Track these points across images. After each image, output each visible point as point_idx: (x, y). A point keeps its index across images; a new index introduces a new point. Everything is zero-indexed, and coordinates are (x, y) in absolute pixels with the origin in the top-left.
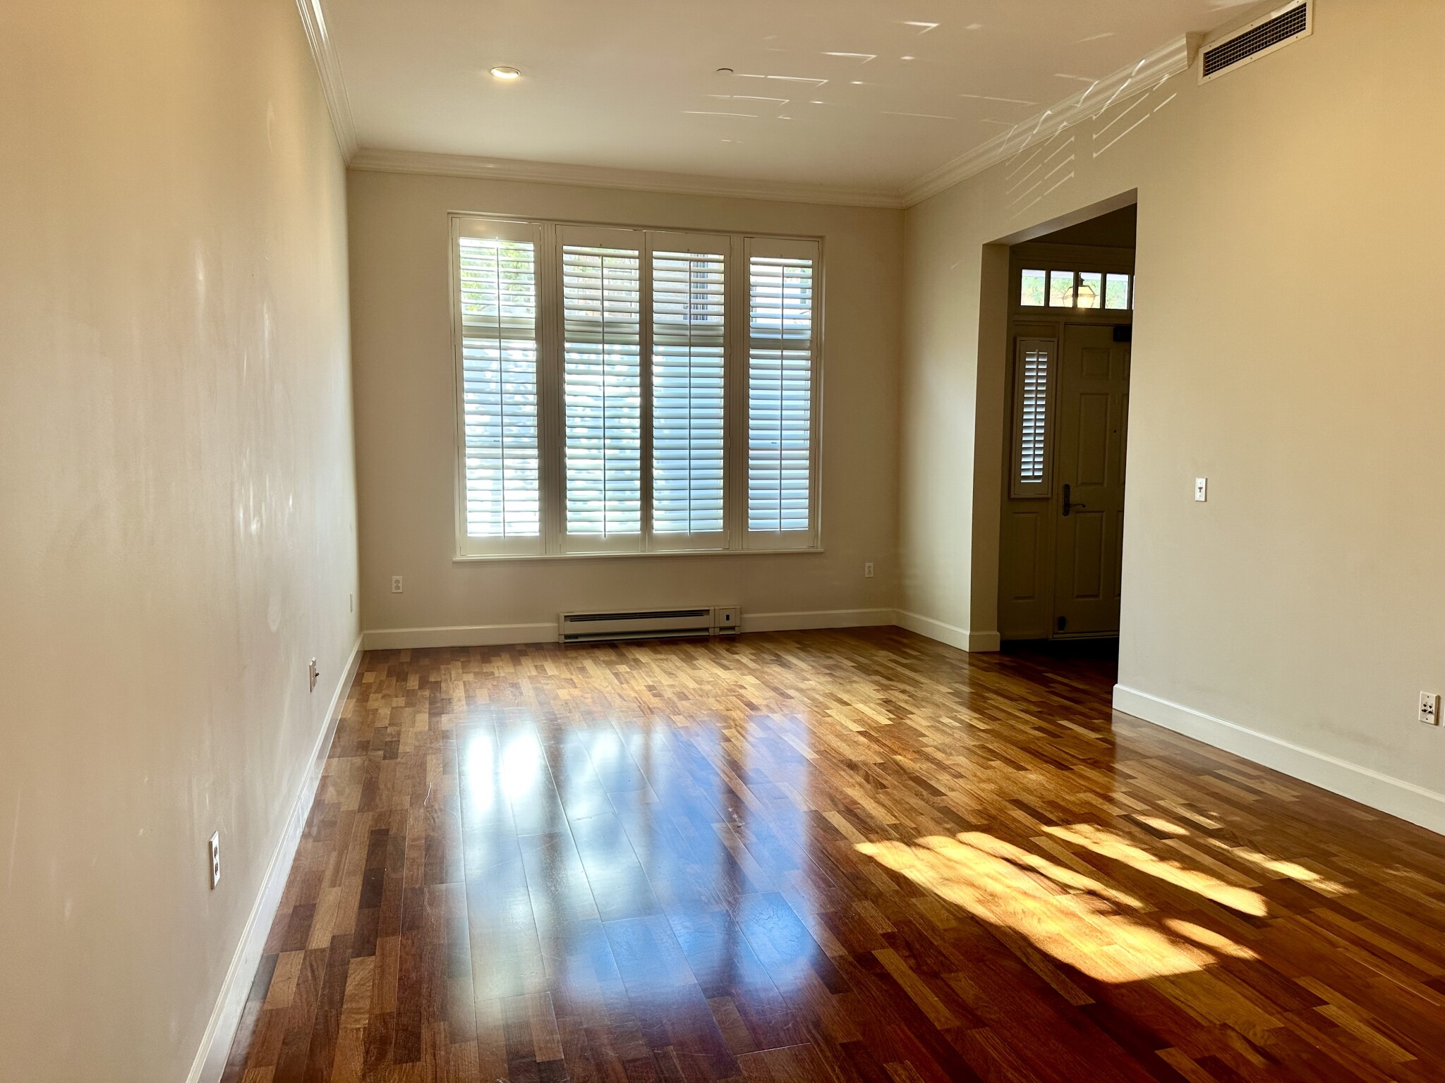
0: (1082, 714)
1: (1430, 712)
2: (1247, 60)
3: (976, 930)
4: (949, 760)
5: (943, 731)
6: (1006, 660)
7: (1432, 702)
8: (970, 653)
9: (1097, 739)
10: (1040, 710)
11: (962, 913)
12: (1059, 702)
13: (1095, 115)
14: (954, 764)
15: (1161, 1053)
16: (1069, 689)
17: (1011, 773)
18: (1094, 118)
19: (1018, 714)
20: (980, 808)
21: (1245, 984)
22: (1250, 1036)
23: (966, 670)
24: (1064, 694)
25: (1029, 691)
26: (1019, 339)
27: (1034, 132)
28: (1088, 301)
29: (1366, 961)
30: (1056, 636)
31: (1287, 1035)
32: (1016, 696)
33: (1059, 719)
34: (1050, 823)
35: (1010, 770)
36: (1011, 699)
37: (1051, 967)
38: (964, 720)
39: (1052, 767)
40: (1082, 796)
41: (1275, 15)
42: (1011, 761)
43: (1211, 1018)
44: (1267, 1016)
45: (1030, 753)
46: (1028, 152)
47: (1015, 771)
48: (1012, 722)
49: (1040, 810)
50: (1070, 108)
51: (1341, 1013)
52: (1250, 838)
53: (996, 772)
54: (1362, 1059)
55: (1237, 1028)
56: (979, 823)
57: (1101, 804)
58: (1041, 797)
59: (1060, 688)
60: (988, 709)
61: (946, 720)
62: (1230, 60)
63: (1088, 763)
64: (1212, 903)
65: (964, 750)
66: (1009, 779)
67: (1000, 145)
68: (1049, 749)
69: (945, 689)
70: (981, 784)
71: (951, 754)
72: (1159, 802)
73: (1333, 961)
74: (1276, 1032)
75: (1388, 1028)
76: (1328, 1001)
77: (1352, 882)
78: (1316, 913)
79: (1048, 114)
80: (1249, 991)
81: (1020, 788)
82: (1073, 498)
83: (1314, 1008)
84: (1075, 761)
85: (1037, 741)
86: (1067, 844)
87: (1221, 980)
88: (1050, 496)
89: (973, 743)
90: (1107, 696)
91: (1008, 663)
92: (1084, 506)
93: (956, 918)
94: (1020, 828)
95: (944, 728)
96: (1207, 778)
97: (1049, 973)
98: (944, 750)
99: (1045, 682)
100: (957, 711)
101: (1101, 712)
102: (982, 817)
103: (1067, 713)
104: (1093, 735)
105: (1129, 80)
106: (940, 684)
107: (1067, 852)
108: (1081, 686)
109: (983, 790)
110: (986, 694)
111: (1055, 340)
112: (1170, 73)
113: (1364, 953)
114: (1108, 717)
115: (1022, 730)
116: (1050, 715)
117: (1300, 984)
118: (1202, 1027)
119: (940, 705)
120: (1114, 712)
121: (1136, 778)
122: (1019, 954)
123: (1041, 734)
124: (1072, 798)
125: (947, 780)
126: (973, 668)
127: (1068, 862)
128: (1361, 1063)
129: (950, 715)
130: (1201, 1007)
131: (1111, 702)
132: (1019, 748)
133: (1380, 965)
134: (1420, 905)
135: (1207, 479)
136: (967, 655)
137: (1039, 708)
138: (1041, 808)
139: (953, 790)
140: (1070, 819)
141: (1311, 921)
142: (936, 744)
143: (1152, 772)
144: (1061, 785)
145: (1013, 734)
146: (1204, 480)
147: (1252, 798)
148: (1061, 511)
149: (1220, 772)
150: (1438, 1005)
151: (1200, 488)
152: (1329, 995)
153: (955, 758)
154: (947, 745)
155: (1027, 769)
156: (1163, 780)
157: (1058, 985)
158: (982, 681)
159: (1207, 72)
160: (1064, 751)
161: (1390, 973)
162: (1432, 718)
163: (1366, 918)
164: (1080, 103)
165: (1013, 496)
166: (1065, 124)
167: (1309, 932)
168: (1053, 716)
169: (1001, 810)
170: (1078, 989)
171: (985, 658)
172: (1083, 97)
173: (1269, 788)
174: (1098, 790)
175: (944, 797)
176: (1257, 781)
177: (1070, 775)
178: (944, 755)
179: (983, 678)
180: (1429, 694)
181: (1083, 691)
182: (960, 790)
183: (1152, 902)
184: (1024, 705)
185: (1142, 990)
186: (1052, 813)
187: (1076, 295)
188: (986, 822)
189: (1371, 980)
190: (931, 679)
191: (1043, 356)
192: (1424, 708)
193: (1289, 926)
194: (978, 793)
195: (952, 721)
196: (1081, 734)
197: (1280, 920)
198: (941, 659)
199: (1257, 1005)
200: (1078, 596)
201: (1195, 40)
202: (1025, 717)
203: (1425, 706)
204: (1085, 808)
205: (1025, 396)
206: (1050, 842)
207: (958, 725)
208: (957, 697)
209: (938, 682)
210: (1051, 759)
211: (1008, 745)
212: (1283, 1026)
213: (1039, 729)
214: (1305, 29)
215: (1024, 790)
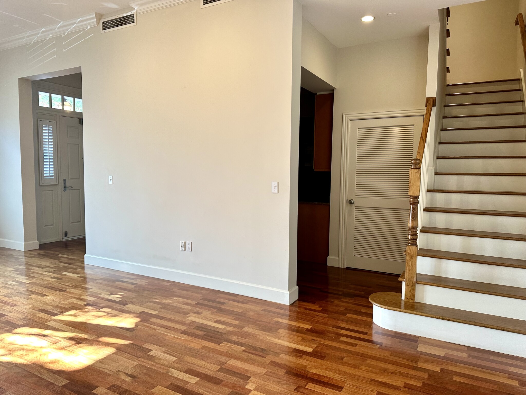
0: (72, 268)
1: (183, 247)
2: (116, 28)
3: (17, 370)
4: (10, 299)
5: (8, 287)
6: (41, 252)
7: (183, 244)
8: (25, 252)
9: (77, 277)
10: (54, 270)
11: (11, 365)
12: (63, 265)
13: (64, 35)
14: (13, 301)
15: (94, 391)
16: (68, 259)
17: (40, 298)
18: (63, 36)
19: (44, 273)
20: (23, 317)
21: (126, 354)
22: (127, 372)
23: (23, 259)
24: (66, 262)
25: (51, 263)
26: (39, 120)
27: (38, 36)
28: (68, 108)
29: (164, 332)
30: (63, 239)
31: (140, 366)
32: (45, 266)
33: (62, 272)
34: (55, 315)
35: (39, 297)
36: (42, 268)
37: (51, 374)
38: (19, 281)
39: (58, 292)
40: (70, 300)
41: (125, 15)
42: (40, 293)
43: (114, 370)
44: (133, 362)
45: (49, 288)
46: (36, 43)
47: (41, 297)
48: (42, 277)
49: (51, 311)
50: (52, 30)
51: (156, 352)
52: (131, 301)
53: (33, 300)
54: (162, 365)
55: (122, 370)
56: (23, 323)
57: (77, 302)
58: (52, 305)
59: (63, 260)
60: (31, 274)
61: (10, 283)
62: (111, 27)
63: (73, 287)
64: (117, 328)
65: (18, 293)
66: (38, 301)
67: (23, 38)
68: (57, 285)
69: (10, 269)
70: (25, 306)
71: (11, 297)
72: (100, 296)
73: (155, 335)
74: (136, 366)
75: (170, 352)
76: (152, 349)
77: (162, 307)
78: (150, 320)
79: (43, 30)
80: (127, 355)
81: (43, 304)
82: (68, 185)
83: (148, 354)
84: (68, 287)
85: (52, 283)
86: (62, 321)
87: (119, 355)
88: (57, 183)
89: (23, 290)
90: (83, 259)
91: (43, 253)
92: (72, 187)
93: (7, 368)
94: (42, 321)
95: (9, 286)
96: (118, 283)
97: (50, 377)
98: (8, 296)
99: (58, 258)
100: (16, 278)
101: (80, 266)
102: (24, 320)
103: (66, 269)
104: (76, 276)
105: (75, 25)
106: (9, 267)
107: (61, 325)
108: (73, 258)
109: (25, 309)
110: (31, 268)
111: (55, 122)
112: (90, 26)
113: (164, 329)
114: (83, 268)
115: (46, 280)
116: (59, 271)
117: (144, 347)
118: (110, 375)
119: (8, 276)
120: (85, 265)
121: (92, 289)
122: (36, 374)
123: (54, 280)
124: (66, 303)
125: (8, 309)
126: (26, 258)
127: (62, 329)
128: (161, 367)
129: (12, 280)
130: (110, 368)
131: (84, 262)
132: (44, 287)
133: (169, 332)
134: (181, 308)
135: (113, 176)
136: (24, 252)
137: (54, 269)
138: (52, 309)
139: (11, 312)
140: (64, 311)
141: (149, 324)
142: (4, 294)
143: (98, 285)
144: (61, 298)
145: (42, 282)
146: (112, 176)
147: (132, 286)
148: (63, 189)
149: (122, 280)
150: (184, 339)
151: (111, 179)
152: (153, 347)
153: (13, 298)
154: (9, 294)
155: (47, 295)
156: (102, 287)
157: (54, 380)
158: (29, 262)
159: (104, 29)
160: (63, 285)
161: (171, 334)
162: (184, 249)
163: (165, 317)
164: (57, 29)
165: (41, 184)
166: (51, 35)
167: (148, 328)
168: (60, 271)
169: (34, 315)
170: (62, 379)
171: (32, 253)
172: (58, 27)
173: (139, 282)
174: (76, 297)
175: (6, 317)
176: (135, 280)
177: (66, 294)
178: (7, 298)
179: (30, 261)
180: (183, 241)
181: (74, 259)
182: (14, 312)
183: (95, 334)
184: (48, 269)
185: (89, 369)
186: (56, 310)
187: (63, 105)
188: (26, 322)
189: (166, 338)
190: (4, 265)
191: (51, 127)
192: (181, 246)
193: (142, 328)
194: (23, 310)
195: (13, 282)
196: (71, 276)
197: (139, 327)
198: (10, 256)
199: (130, 359)
200: (72, 223)
201: (99, 16)
202: (47, 274)
203: (182, 245)
204: (71, 305)
205: (44, 143)
206: (54, 322)
207: (16, 283)
208: (17, 272)
209: (8, 267)
210: (57, 289)
211: (39, 287)
212: (138, 363)
213: (54, 278)
214: (134, 22)
215: (44, 304)
